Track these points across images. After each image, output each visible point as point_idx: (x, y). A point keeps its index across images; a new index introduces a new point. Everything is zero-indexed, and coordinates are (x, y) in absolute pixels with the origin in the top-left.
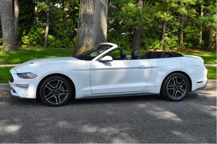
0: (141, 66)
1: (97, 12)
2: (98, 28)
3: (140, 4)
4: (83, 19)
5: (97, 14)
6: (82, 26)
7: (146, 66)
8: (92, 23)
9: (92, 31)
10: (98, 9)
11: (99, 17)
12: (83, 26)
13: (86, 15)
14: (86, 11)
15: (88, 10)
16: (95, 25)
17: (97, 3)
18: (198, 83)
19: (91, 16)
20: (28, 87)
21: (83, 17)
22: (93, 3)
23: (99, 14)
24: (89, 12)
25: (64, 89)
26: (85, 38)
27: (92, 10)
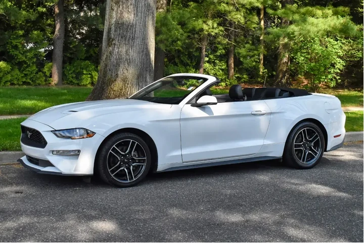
0: (256, 111)
1: (142, 20)
2: (143, 48)
4: (115, 31)
5: (142, 22)
6: (115, 44)
7: (263, 112)
8: (133, 39)
9: (133, 54)
10: (143, 14)
11: (145, 26)
12: (117, 43)
13: (123, 24)
14: (121, 17)
15: (126, 15)
16: (138, 42)
17: (141, 4)
18: (335, 137)
19: (132, 26)
20: (79, 154)
21: (116, 28)
22: (135, 2)
23: (145, 23)
24: (128, 19)
25: (137, 156)
26: (122, 65)
27: (133, 15)
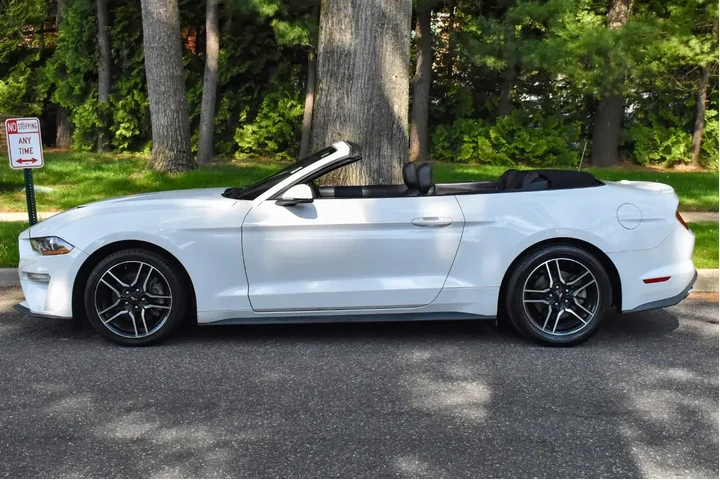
0: (425, 219)
1: (368, 43)
2: (372, 94)
3: (619, 13)
4: (324, 66)
5: (367, 48)
6: (322, 90)
7: (441, 221)
8: (350, 78)
9: (352, 104)
10: (368, 32)
11: (375, 56)
12: (325, 87)
13: (332, 52)
14: (330, 41)
15: (337, 36)
16: (359, 83)
17: (366, 14)
18: (646, 281)
19: (348, 54)
20: (48, 283)
21: (324, 60)
22: (353, 11)
23: (374, 49)
24: (340, 44)
25: (161, 292)
26: (330, 127)
27: (349, 36)
